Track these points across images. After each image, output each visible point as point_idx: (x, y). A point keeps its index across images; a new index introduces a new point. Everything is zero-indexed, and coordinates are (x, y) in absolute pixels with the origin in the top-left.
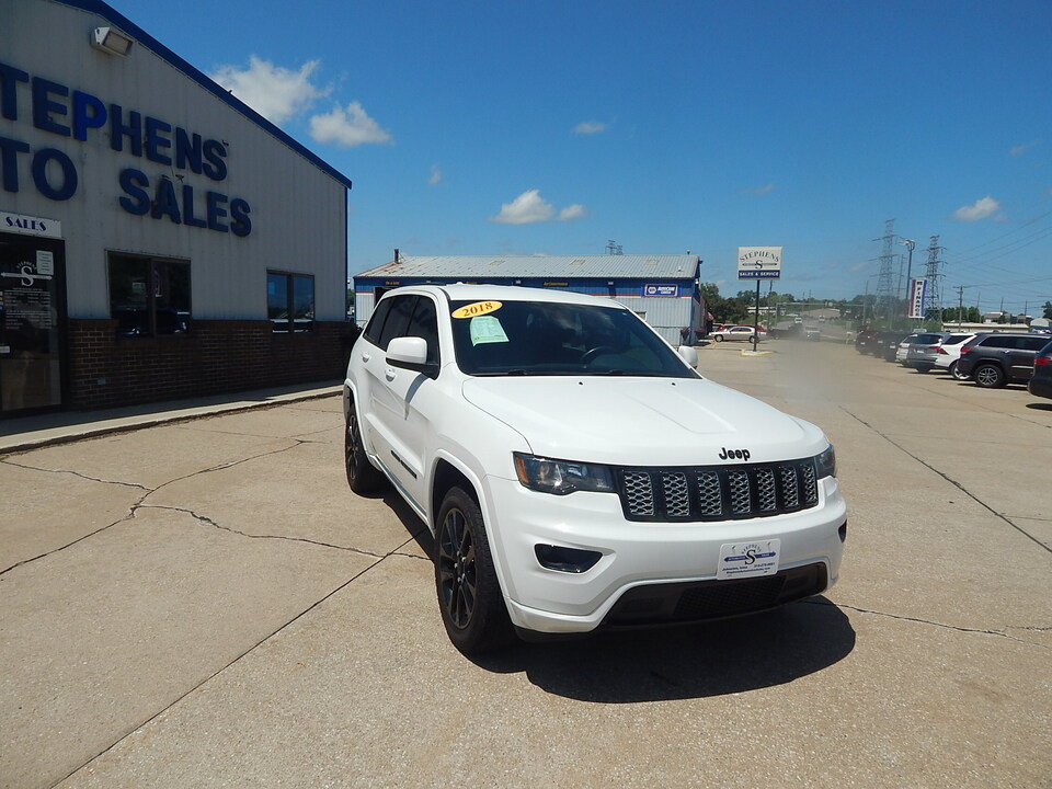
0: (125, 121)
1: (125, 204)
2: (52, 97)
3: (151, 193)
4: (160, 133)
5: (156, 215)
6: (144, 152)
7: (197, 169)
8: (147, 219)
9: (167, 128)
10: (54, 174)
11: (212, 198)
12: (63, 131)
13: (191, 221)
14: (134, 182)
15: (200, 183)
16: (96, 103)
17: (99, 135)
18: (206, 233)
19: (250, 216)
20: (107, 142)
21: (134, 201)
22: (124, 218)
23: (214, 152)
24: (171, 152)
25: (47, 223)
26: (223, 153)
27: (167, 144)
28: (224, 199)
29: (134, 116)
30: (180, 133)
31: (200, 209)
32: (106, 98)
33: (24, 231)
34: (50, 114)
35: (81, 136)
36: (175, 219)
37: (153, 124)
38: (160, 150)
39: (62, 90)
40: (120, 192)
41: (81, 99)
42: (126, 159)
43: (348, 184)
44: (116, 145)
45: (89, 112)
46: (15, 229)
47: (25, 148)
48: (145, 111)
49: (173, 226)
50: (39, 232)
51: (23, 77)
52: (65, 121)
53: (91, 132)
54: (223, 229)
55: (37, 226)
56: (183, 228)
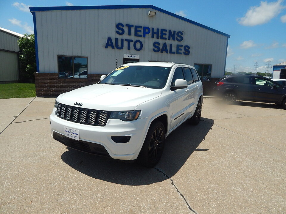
0: (155, 31)
1: (154, 50)
2: (139, 29)
3: (161, 47)
4: (164, 32)
5: (162, 52)
6: (159, 37)
7: (174, 40)
8: (159, 53)
9: (166, 31)
10: (138, 45)
11: (178, 46)
12: (140, 36)
13: (171, 52)
14: (156, 45)
15: (175, 43)
16: (148, 28)
17: (149, 36)
18: (176, 55)
19: (190, 50)
20: (151, 36)
21: (156, 49)
22: (154, 53)
23: (180, 34)
24: (167, 36)
25: (136, 56)
26: (182, 34)
27: (165, 34)
28: (182, 46)
29: (158, 30)
30: (170, 31)
31: (174, 49)
32: (151, 27)
33: (131, 58)
34: (138, 33)
35: (144, 36)
36: (167, 52)
37: (162, 30)
38: (164, 36)
39: (141, 27)
40: (153, 47)
41: (145, 28)
42: (155, 40)
43: (229, 36)
44: (153, 37)
45: (147, 31)
46: (129, 58)
47: (132, 41)
48: (160, 27)
49: (166, 54)
50: (134, 58)
51: (132, 26)
52: (142, 33)
53: (147, 35)
54: (181, 54)
55: (134, 57)
56: (169, 54)
